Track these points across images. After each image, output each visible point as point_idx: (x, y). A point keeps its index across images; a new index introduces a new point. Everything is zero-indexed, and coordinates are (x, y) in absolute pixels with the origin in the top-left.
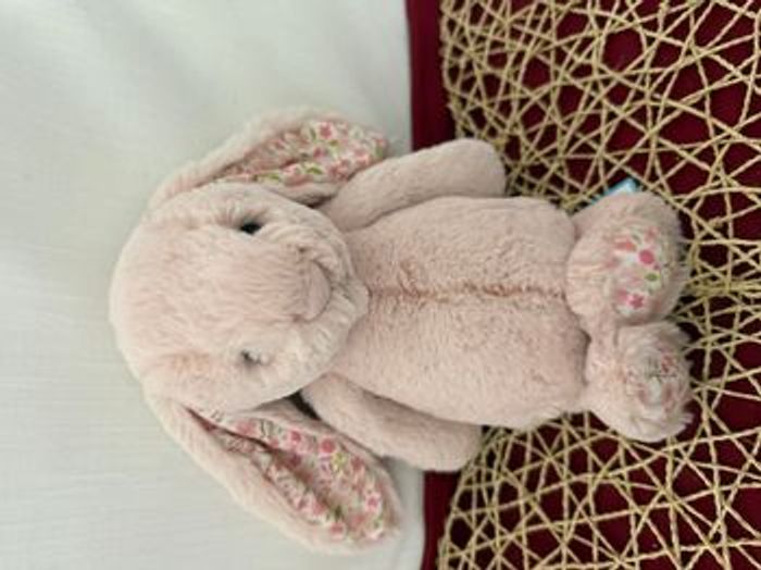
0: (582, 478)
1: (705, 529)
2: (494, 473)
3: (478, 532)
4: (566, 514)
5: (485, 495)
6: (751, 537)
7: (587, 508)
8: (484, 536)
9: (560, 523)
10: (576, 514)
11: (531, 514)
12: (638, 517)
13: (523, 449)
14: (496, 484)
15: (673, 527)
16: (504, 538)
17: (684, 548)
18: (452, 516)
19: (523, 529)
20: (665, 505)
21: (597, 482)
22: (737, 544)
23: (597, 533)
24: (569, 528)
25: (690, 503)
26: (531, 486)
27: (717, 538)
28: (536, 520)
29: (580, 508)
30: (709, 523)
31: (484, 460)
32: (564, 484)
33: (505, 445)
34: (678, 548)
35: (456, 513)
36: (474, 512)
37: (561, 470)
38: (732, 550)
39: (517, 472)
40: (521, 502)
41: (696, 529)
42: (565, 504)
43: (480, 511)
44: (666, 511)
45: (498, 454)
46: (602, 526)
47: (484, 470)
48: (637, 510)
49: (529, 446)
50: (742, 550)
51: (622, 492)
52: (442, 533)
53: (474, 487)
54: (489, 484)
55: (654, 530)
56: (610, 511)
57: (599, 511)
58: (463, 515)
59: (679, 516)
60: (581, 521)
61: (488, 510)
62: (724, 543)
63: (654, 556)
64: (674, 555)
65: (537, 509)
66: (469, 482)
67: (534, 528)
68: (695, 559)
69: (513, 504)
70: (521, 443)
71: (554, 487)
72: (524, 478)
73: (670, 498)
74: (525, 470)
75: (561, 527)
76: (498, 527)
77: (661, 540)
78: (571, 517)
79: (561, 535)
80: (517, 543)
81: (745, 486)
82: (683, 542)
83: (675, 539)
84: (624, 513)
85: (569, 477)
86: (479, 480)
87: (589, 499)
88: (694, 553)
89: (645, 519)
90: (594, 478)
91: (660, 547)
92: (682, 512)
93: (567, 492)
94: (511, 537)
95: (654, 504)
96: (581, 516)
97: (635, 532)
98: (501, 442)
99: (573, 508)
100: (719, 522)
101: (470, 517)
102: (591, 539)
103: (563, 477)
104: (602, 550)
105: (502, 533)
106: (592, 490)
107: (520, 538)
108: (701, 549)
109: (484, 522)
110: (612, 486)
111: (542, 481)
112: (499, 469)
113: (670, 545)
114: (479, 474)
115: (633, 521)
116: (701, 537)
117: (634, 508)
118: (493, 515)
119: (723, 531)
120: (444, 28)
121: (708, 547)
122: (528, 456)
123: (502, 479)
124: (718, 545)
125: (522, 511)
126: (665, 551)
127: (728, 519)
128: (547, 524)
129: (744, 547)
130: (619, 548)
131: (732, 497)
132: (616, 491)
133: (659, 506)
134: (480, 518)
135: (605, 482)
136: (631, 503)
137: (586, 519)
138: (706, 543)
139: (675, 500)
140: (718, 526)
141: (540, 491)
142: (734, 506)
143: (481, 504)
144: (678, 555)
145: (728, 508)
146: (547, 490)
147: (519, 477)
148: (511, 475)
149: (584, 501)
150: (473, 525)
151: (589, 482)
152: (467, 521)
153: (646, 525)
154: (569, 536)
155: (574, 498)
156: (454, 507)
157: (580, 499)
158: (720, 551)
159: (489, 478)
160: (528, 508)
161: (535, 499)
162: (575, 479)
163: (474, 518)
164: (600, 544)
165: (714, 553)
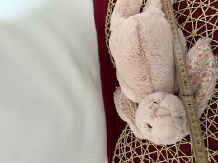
0: (145, 144)
1: (174, 154)
2: (124, 144)
3: (121, 159)
4: (142, 153)
5: (122, 150)
6: (184, 155)
7: (147, 151)
8: (123, 160)
9: (140, 155)
10: (144, 153)
11: (134, 154)
12: (159, 153)
13: (131, 138)
14: (125, 147)
15: (167, 154)
16: (128, 160)
17: (170, 159)
18: (114, 156)
19: (132, 158)
20: (165, 149)
21: (149, 145)
22: (181, 157)
23: (150, 157)
24: (143, 156)
25: (170, 148)
26: (133, 147)
27: (177, 156)
28: (135, 155)
29: (145, 151)
30: (175, 153)
31: (121, 141)
32: (141, 146)
33: (126, 137)
34: (168, 159)
35: (115, 155)
36: (120, 154)
37: (140, 142)
38: (180, 159)
39: (130, 143)
40: (131, 151)
41: (172, 154)
42: (142, 151)
43: (121, 154)
44: (165, 151)
45: (125, 139)
46: (151, 155)
47: (122, 144)
48: (159, 151)
49: (132, 137)
50: (182, 159)
51: (155, 147)
52: (112, 160)
53: (119, 148)
54: (123, 147)
55: (163, 155)
56: (152, 151)
57: (150, 152)
58: (117, 155)
59: (168, 151)
60: (146, 154)
61: (123, 154)
62: (178, 157)
63: (163, 161)
64: (167, 161)
65: (135, 152)
66: (118, 147)
67: (135, 157)
68: (172, 161)
69: (129, 152)
70: (130, 136)
71: (139, 146)
72: (131, 145)
73: (166, 148)
74: (131, 143)
75: (141, 156)
76: (126, 158)
77: (164, 158)
78: (143, 154)
79: (141, 158)
80: (131, 161)
81: (182, 144)
82: (169, 158)
83: (167, 157)
84: (156, 152)
85: (142, 144)
86: (120, 146)
87: (147, 149)
88: (172, 160)
89: (160, 153)
90: (148, 144)
91: (164, 159)
92: (168, 150)
93: (142, 148)
94: (129, 160)
95: (162, 149)
96: (146, 153)
97: (158, 156)
98: (125, 136)
99: (143, 151)
100: (177, 152)
101: (119, 156)
102: (148, 159)
103: (141, 144)
104: (151, 161)
105: (127, 159)
106: (148, 147)
107: (131, 160)
108: (173, 159)
109: (122, 157)
110: (152, 145)
111: (136, 145)
112: (125, 143)
113: (166, 159)
114: (120, 145)
115: (158, 154)
116: (173, 156)
117: (158, 151)
118: (124, 155)
119: (178, 154)
120: (106, 32)
121: (175, 158)
122: (132, 139)
123: (126, 145)
124: (177, 158)
125: (132, 153)
126: (165, 160)
127: (179, 152)
128: (138, 156)
129: (183, 158)
130: (155, 160)
131: (179, 146)
132: (153, 146)
133: (163, 150)
134: (121, 156)
135: (151, 144)
136: (157, 149)
137: (147, 154)
138: (174, 157)
139: (167, 148)
140: (177, 153)
141: (135, 148)
142: (180, 148)
143: (121, 152)
144: (169, 161)
145: (178, 149)
146: (137, 147)
147: (130, 145)
148: (128, 144)
149: (146, 150)
150: (120, 158)
151: (147, 145)
152: (118, 157)
153: (161, 155)
154: (143, 158)
155: (144, 149)
156: (115, 154)
157: (145, 149)
158: (177, 159)
159: (123, 145)
160: (133, 152)
161: (134, 150)
162: (143, 144)
163: (120, 156)
164: (151, 160)
165: (176, 160)
